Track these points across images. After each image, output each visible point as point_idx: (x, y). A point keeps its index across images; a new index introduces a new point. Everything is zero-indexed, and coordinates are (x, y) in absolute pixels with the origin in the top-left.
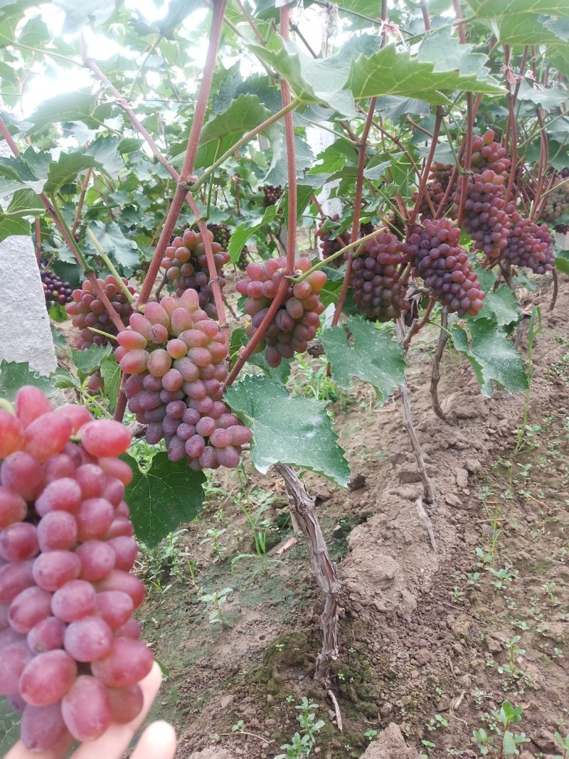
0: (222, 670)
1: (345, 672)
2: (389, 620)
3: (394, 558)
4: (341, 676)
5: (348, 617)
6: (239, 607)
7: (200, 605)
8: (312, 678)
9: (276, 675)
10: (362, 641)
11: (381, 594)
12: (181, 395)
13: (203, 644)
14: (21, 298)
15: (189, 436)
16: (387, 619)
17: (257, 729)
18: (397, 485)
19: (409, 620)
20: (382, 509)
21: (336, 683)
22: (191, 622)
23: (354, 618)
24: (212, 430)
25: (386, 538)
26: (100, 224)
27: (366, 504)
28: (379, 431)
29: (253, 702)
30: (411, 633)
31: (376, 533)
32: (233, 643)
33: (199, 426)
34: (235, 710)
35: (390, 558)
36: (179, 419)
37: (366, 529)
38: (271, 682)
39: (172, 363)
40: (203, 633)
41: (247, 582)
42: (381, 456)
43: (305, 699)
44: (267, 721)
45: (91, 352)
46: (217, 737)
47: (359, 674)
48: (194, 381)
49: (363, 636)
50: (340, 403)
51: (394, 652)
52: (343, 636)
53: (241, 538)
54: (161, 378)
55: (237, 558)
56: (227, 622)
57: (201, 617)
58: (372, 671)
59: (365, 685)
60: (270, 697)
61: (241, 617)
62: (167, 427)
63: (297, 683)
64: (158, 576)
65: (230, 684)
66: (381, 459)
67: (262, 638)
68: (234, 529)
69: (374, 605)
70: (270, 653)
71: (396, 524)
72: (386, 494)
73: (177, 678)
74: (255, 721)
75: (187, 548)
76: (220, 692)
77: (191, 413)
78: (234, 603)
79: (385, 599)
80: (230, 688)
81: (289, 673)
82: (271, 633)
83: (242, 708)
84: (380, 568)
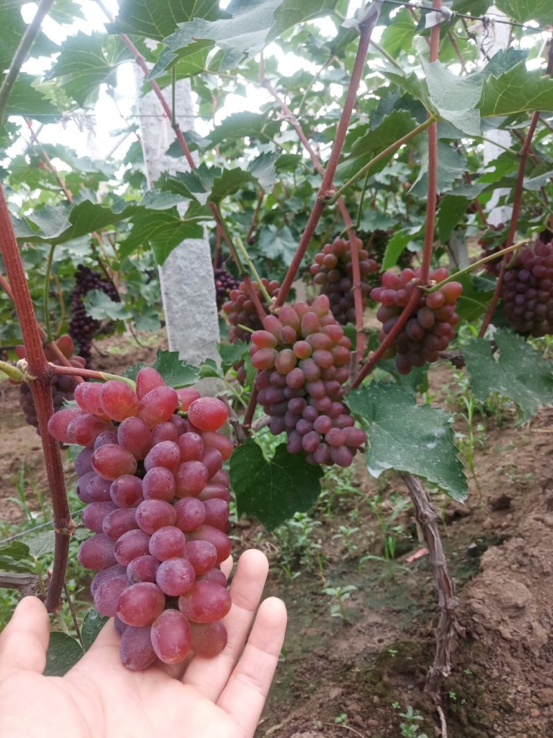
0: (337, 664)
1: (457, 692)
2: (513, 650)
3: (528, 586)
4: (452, 695)
5: (468, 638)
6: (362, 607)
7: (325, 598)
8: (421, 689)
9: (386, 679)
10: (480, 665)
11: (509, 621)
12: (302, 393)
13: (323, 634)
14: (195, 294)
15: (306, 432)
16: (511, 648)
17: (360, 727)
18: (544, 511)
19: (537, 654)
20: (523, 534)
21: (446, 701)
22: (314, 612)
23: (475, 640)
24: (328, 428)
25: (521, 565)
26: (273, 228)
27: (507, 526)
28: (534, 453)
29: (359, 700)
30: (536, 669)
31: (512, 558)
32: (351, 640)
33: (316, 424)
34: (341, 703)
35: (523, 586)
36: (299, 414)
37: (501, 552)
38: (380, 685)
39: (297, 363)
40: (324, 624)
41: (373, 584)
42: (532, 479)
43: (410, 709)
44: (371, 721)
45: (236, 347)
46: (320, 724)
47: (473, 697)
48: (315, 381)
49: (482, 659)
50: (495, 418)
51: (515, 683)
52: (461, 656)
53: (373, 540)
54: (286, 375)
55: (365, 558)
56: (348, 619)
57: (324, 608)
58: (487, 698)
59: (477, 710)
60: (376, 699)
61: (362, 617)
62: (288, 420)
63: (406, 692)
64: (289, 562)
65: (341, 678)
66: (532, 482)
67: (380, 641)
68: (367, 530)
69: (499, 631)
70: (383, 657)
71: (535, 551)
72: (530, 518)
73: (295, 661)
74: (358, 718)
75: (320, 541)
76: (331, 684)
77: (310, 410)
78: (357, 602)
79: (512, 627)
80: (341, 681)
81: (398, 680)
82: (389, 638)
83: (348, 702)
84: (510, 594)
